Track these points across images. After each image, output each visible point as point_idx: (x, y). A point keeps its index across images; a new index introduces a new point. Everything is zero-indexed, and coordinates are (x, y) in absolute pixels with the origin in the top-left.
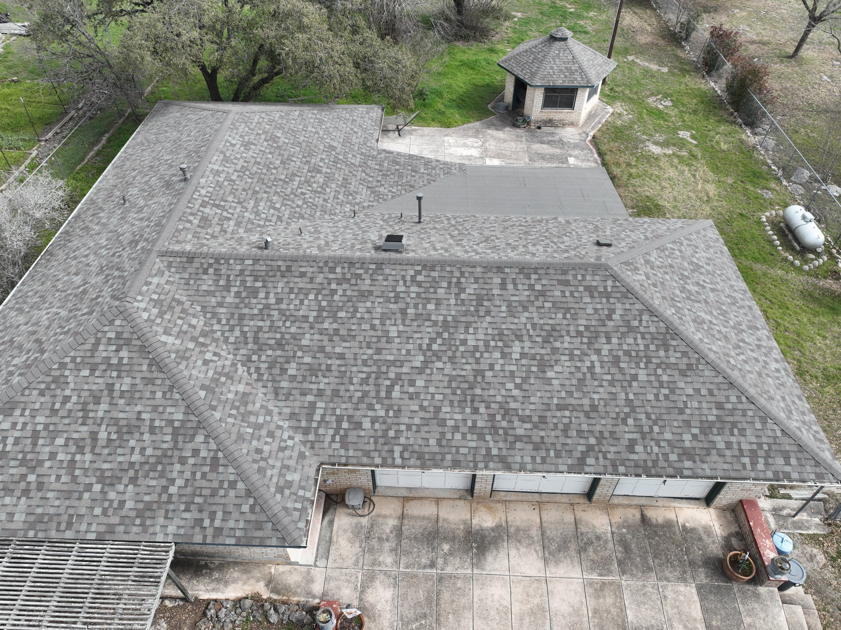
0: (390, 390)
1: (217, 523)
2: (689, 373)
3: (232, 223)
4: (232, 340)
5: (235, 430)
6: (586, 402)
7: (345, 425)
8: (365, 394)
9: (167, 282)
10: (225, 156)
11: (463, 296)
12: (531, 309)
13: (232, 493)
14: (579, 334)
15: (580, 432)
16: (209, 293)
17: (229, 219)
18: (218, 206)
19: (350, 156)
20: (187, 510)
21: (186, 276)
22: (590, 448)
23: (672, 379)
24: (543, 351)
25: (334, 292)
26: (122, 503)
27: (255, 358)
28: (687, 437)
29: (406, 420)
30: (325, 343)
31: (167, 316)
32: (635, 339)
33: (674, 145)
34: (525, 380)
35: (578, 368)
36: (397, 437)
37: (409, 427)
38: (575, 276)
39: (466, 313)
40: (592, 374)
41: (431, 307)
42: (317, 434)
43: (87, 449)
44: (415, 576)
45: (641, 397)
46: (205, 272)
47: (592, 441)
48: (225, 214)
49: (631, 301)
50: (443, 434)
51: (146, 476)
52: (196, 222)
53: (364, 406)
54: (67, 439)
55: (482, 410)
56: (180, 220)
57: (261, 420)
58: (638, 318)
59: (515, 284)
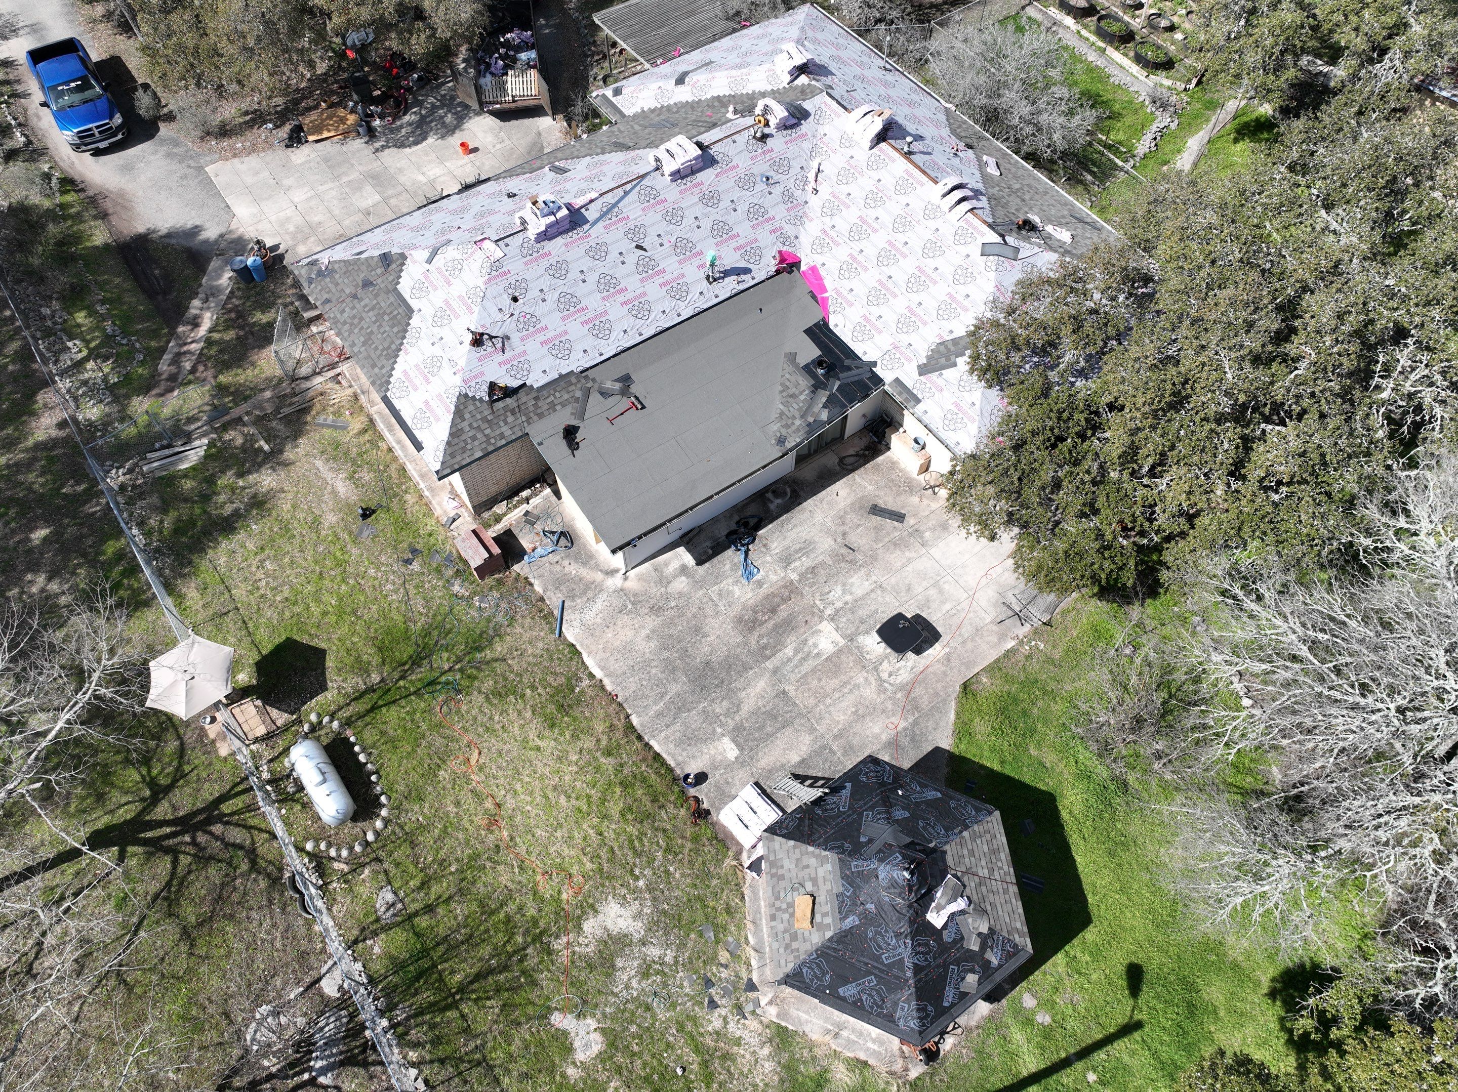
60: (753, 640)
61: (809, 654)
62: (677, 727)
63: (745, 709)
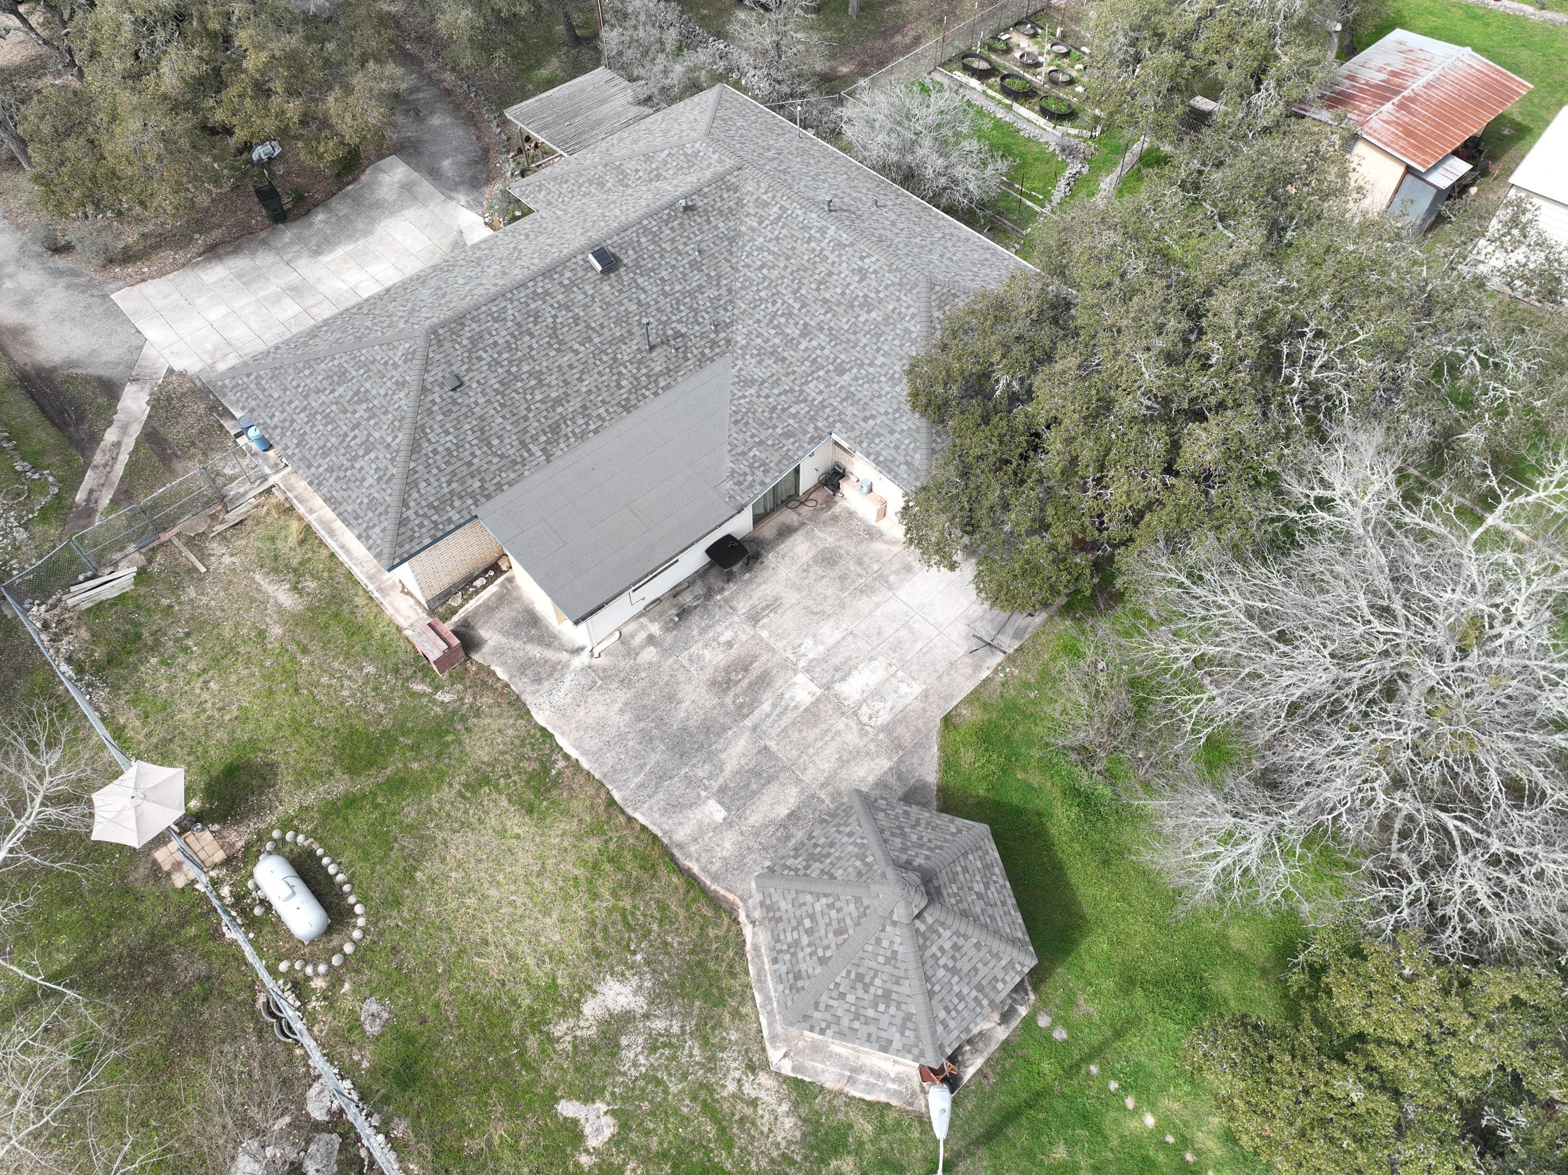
60: (728, 700)
61: (786, 708)
62: (661, 795)
63: (729, 768)
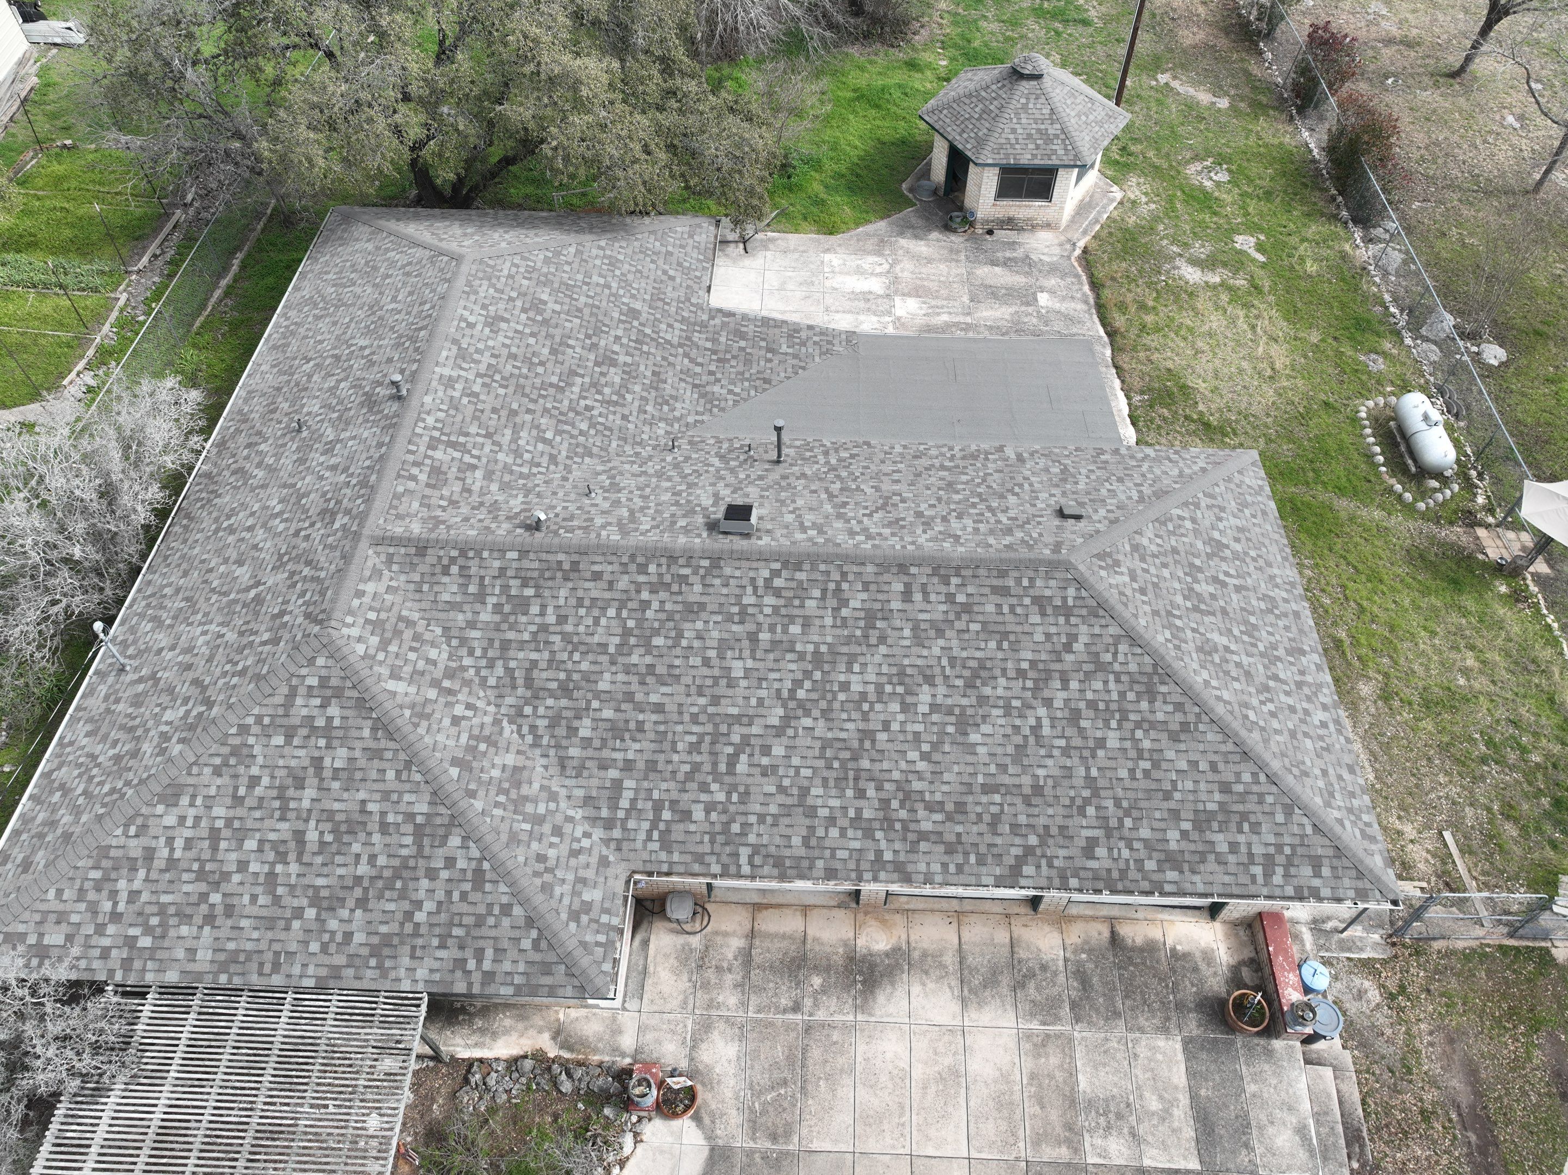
0: (732, 761)
1: (487, 965)
2: (1182, 737)
3: (479, 474)
4: (492, 681)
5: (505, 827)
6: (1026, 780)
7: (666, 815)
8: (696, 767)
9: (389, 589)
10: (460, 348)
11: (844, 612)
12: (949, 633)
13: (506, 922)
14: (1021, 674)
15: (1015, 828)
16: (453, 606)
17: (474, 467)
18: (454, 445)
19: (663, 327)
20: (442, 946)
21: (417, 578)
22: (1029, 851)
23: (1156, 746)
24: (965, 702)
25: (646, 605)
26: (348, 936)
27: (528, 710)
28: (1173, 835)
29: (758, 808)
30: (635, 687)
31: (393, 648)
32: (1106, 682)
33: (1225, 265)
34: (936, 746)
35: (1016, 728)
36: (743, 834)
37: (762, 818)
38: (1018, 581)
39: (849, 640)
40: (1038, 737)
41: (795, 629)
42: (625, 829)
43: (292, 857)
44: (771, 1024)
45: (1109, 774)
46: (446, 571)
47: (1033, 840)
48: (467, 459)
49: (1103, 622)
50: (812, 828)
51: (380, 897)
52: (423, 477)
53: (695, 786)
54: (261, 842)
55: (871, 793)
56: (399, 476)
57: (541, 809)
58: (1112, 649)
59: (925, 594)
